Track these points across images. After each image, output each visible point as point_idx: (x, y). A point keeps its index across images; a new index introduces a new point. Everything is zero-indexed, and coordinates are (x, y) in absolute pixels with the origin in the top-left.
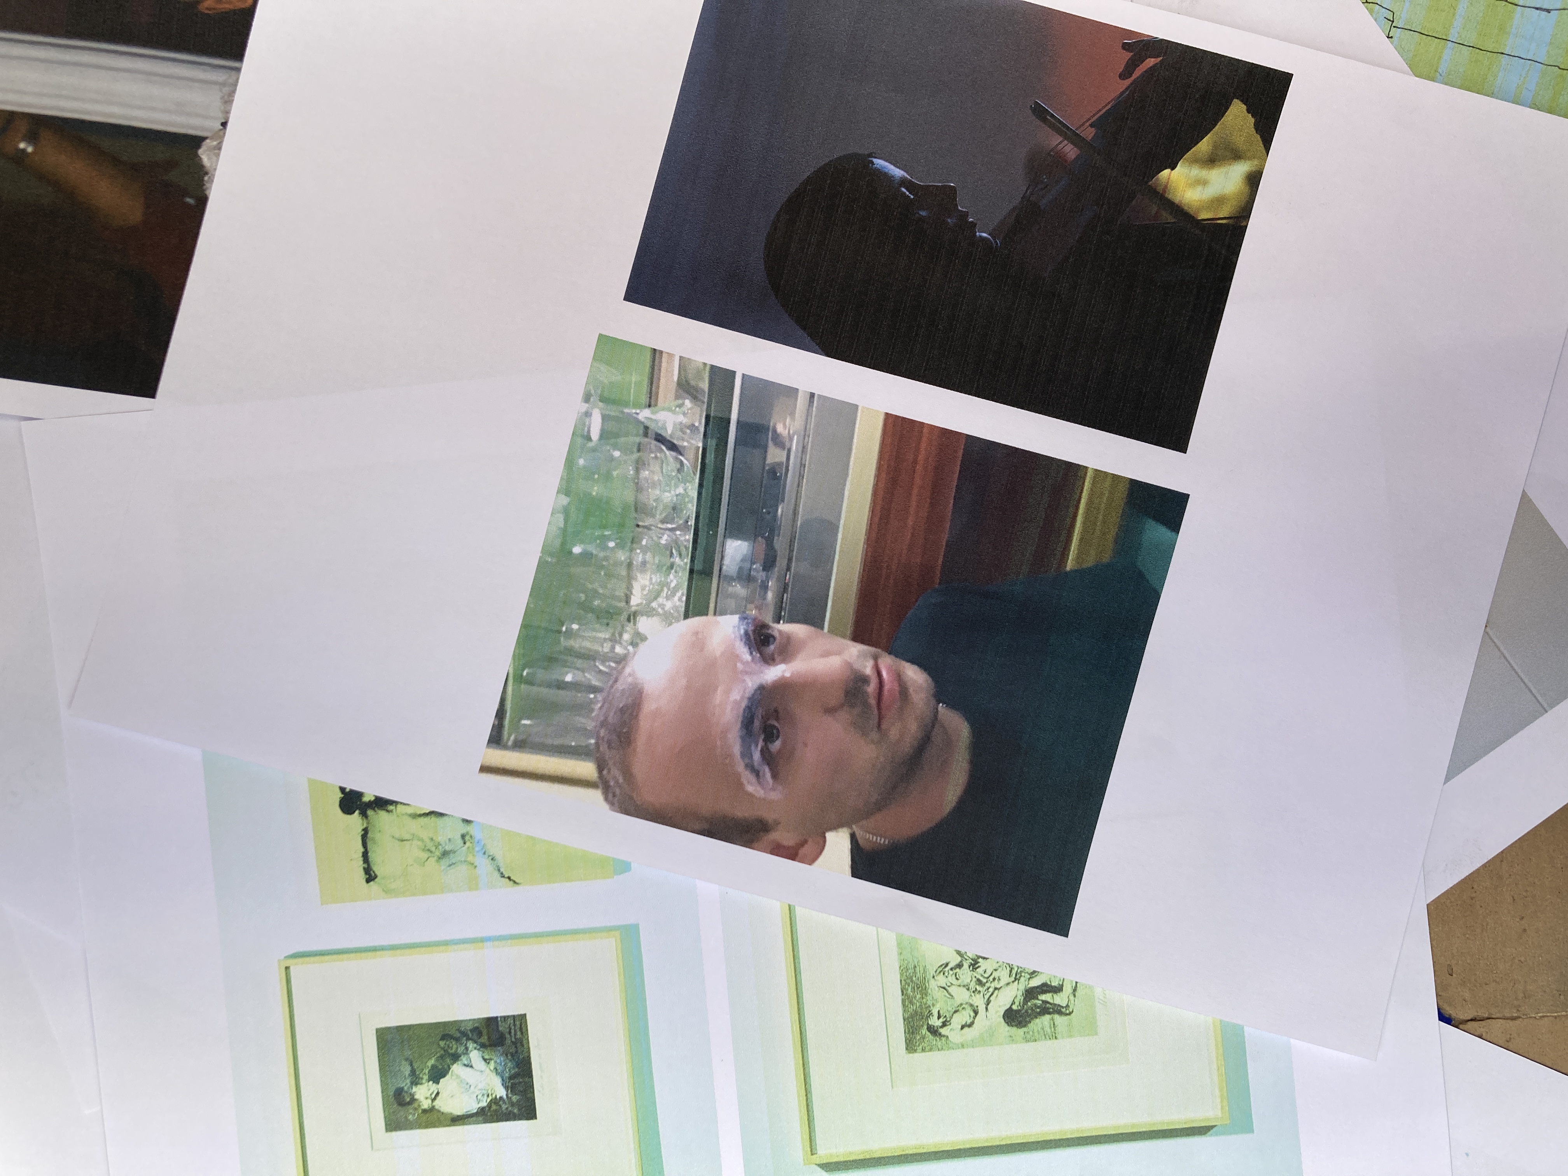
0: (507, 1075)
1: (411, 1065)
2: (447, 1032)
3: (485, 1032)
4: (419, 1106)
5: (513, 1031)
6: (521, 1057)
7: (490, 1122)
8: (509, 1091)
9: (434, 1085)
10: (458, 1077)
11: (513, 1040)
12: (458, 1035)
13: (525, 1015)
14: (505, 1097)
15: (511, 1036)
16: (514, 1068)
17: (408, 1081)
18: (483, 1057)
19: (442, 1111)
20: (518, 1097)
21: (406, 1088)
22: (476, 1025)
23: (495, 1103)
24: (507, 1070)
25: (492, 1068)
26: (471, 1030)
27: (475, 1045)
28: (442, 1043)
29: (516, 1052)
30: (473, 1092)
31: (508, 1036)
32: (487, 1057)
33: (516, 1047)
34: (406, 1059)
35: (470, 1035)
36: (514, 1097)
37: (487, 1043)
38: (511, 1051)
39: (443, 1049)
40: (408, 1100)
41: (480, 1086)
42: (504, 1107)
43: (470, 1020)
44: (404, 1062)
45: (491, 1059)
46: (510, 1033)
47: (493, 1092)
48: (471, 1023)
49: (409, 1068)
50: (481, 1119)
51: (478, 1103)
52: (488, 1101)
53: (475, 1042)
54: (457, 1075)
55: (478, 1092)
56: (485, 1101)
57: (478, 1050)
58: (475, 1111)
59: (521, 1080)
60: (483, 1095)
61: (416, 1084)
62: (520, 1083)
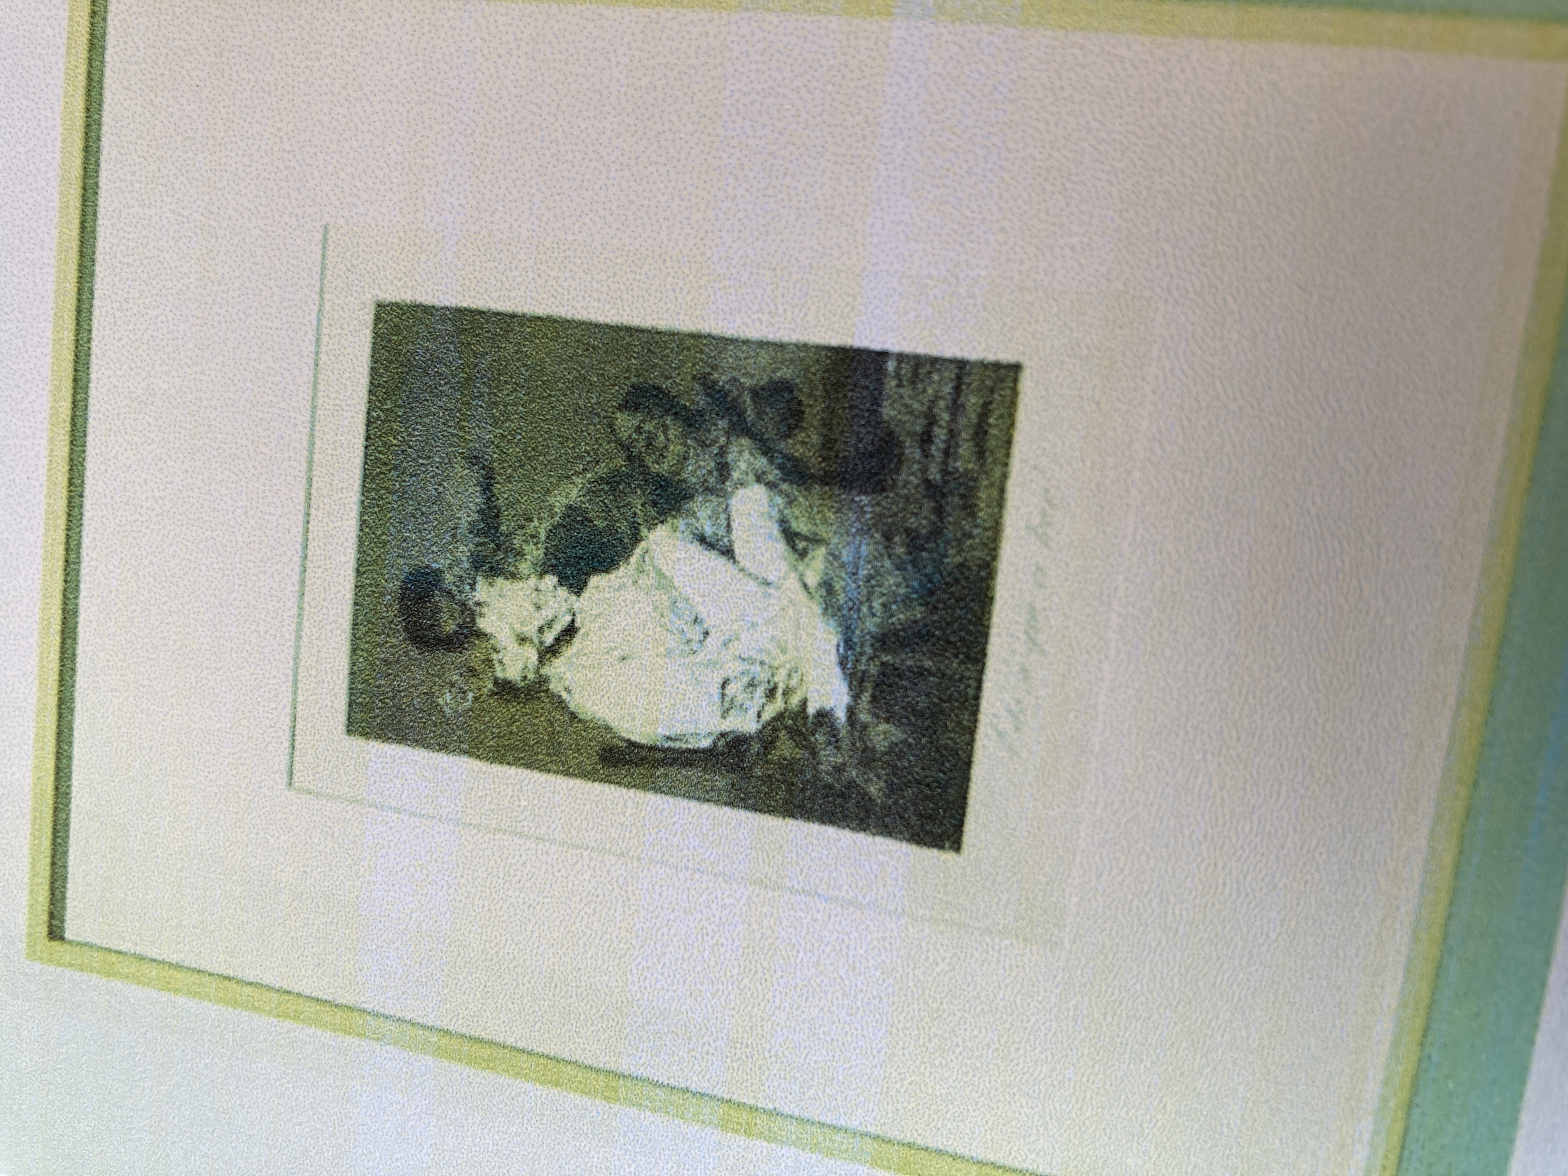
0: (871, 625)
1: (487, 488)
2: (654, 377)
3: (814, 411)
4: (489, 662)
5: (940, 434)
6: (953, 559)
7: (755, 809)
8: (866, 697)
9: (563, 592)
10: (664, 582)
11: (934, 474)
12: (702, 401)
13: (1016, 368)
14: (841, 715)
15: (926, 455)
16: (907, 602)
17: (463, 551)
18: (783, 522)
19: (572, 707)
20: (897, 734)
21: (449, 578)
22: (785, 373)
23: (794, 733)
24: (877, 604)
25: (812, 580)
26: (755, 393)
27: (762, 462)
28: (625, 422)
29: (936, 533)
30: (711, 664)
31: (912, 452)
32: (801, 526)
33: (939, 511)
34: (473, 459)
35: (750, 414)
36: (883, 727)
37: (815, 465)
38: (912, 522)
39: (625, 447)
40: (450, 627)
41: (746, 645)
42: (829, 758)
43: (762, 344)
44: (460, 470)
45: (815, 540)
46: (926, 439)
47: (793, 683)
48: (764, 358)
49: (475, 499)
50: (721, 782)
51: (725, 714)
52: (767, 716)
53: (766, 450)
54: (661, 574)
55: (733, 668)
56: (752, 713)
57: (771, 485)
58: (706, 743)
59: (928, 663)
60: (752, 685)
61: (494, 571)
62: (922, 673)
